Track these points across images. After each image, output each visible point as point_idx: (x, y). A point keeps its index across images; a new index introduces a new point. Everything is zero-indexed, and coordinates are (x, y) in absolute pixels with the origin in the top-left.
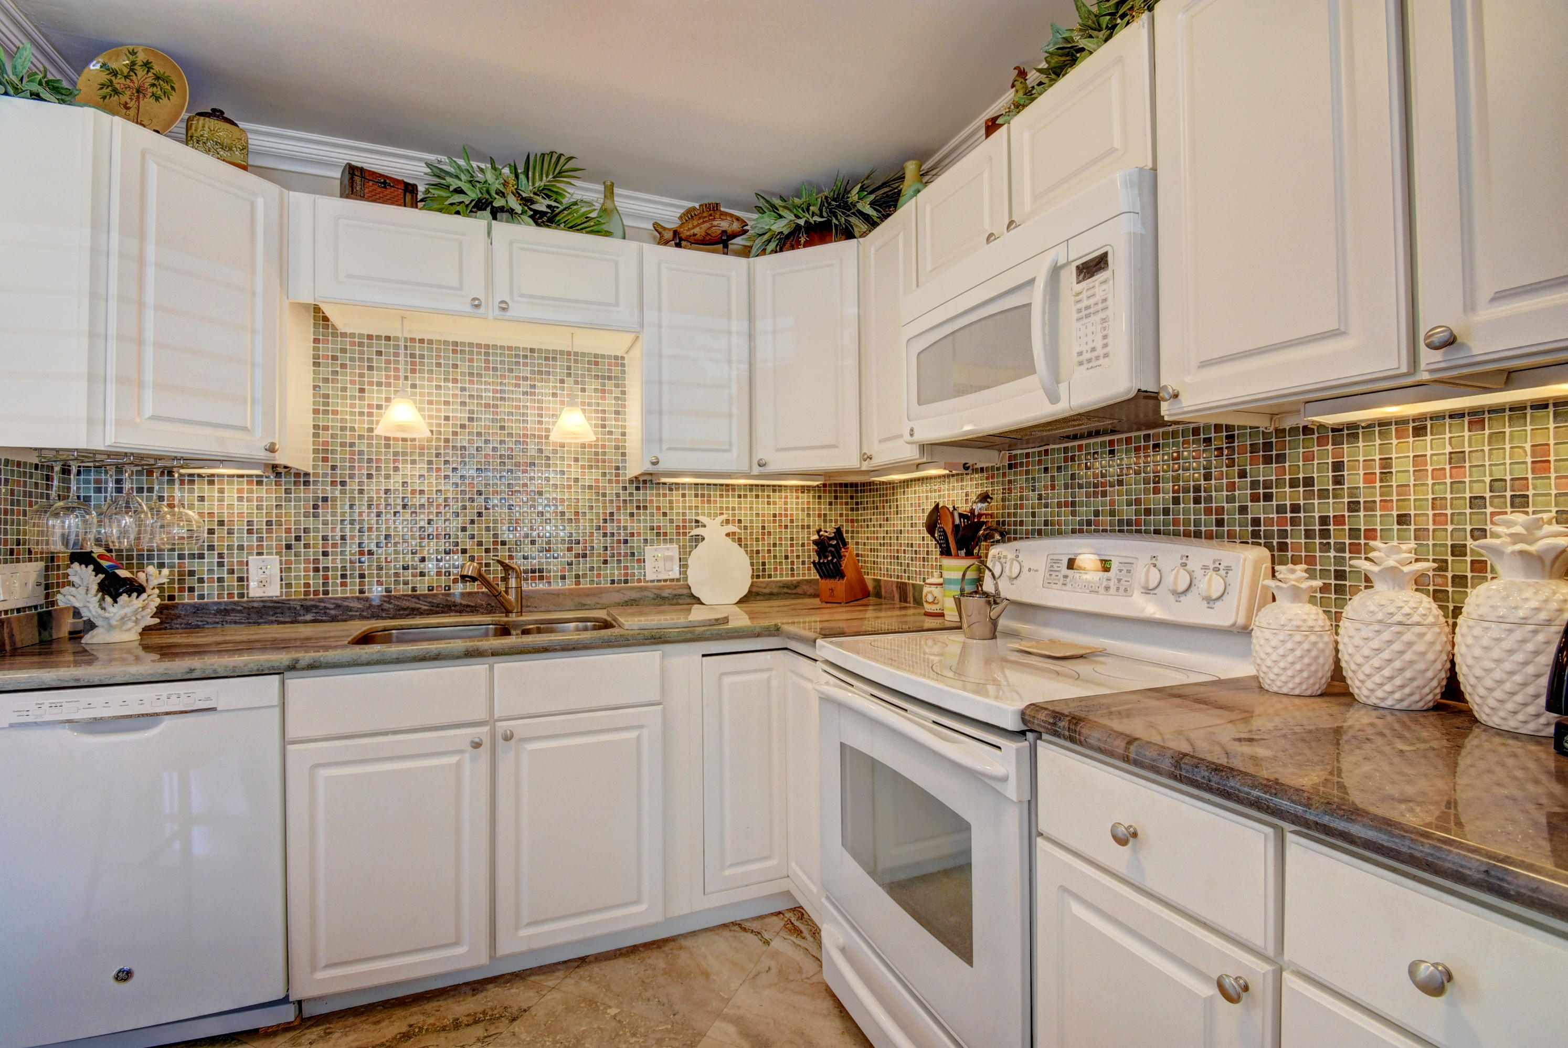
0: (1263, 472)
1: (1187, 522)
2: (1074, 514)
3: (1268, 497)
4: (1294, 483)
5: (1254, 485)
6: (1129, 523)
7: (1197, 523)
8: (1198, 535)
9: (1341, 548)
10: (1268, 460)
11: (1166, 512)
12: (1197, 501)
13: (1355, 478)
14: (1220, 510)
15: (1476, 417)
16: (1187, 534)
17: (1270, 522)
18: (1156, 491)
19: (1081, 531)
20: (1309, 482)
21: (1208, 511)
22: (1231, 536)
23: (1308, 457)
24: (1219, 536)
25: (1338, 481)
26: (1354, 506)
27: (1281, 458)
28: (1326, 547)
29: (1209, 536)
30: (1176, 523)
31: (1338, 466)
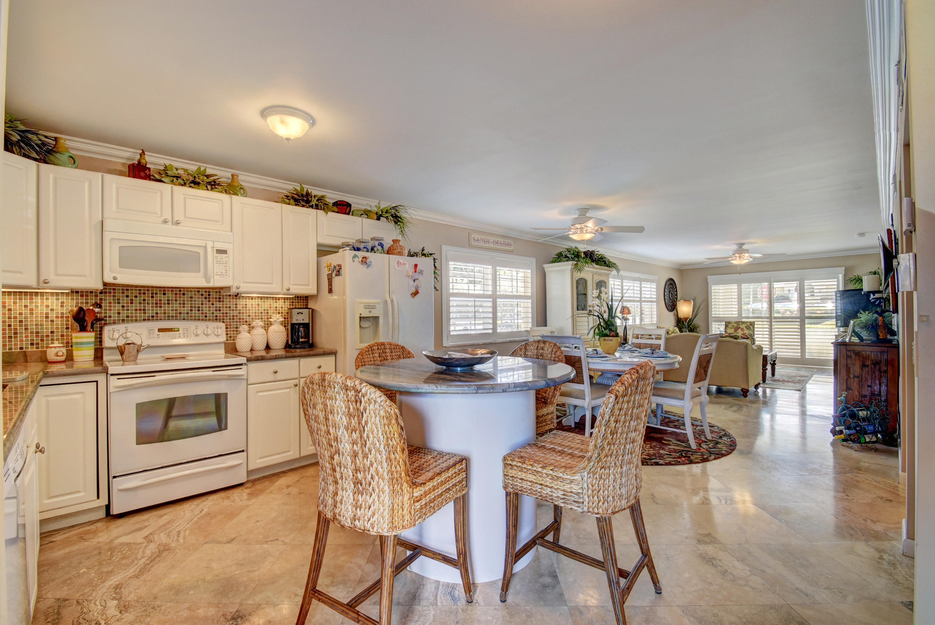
0: (218, 304)
1: (195, 316)
2: (145, 313)
3: (220, 310)
4: (226, 307)
5: (216, 307)
6: (172, 317)
7: (199, 316)
8: (199, 320)
9: (237, 322)
10: (220, 301)
11: (188, 313)
12: (199, 310)
13: (239, 307)
14: (206, 313)
15: (261, 298)
16: (195, 320)
17: (220, 316)
18: (184, 307)
19: (149, 320)
20: (230, 307)
21: (202, 313)
22: (210, 320)
23: (230, 302)
24: (206, 320)
25: (236, 307)
26: (240, 313)
27: (223, 301)
28: (234, 322)
29: (203, 320)
30: (191, 316)
31: (236, 304)
